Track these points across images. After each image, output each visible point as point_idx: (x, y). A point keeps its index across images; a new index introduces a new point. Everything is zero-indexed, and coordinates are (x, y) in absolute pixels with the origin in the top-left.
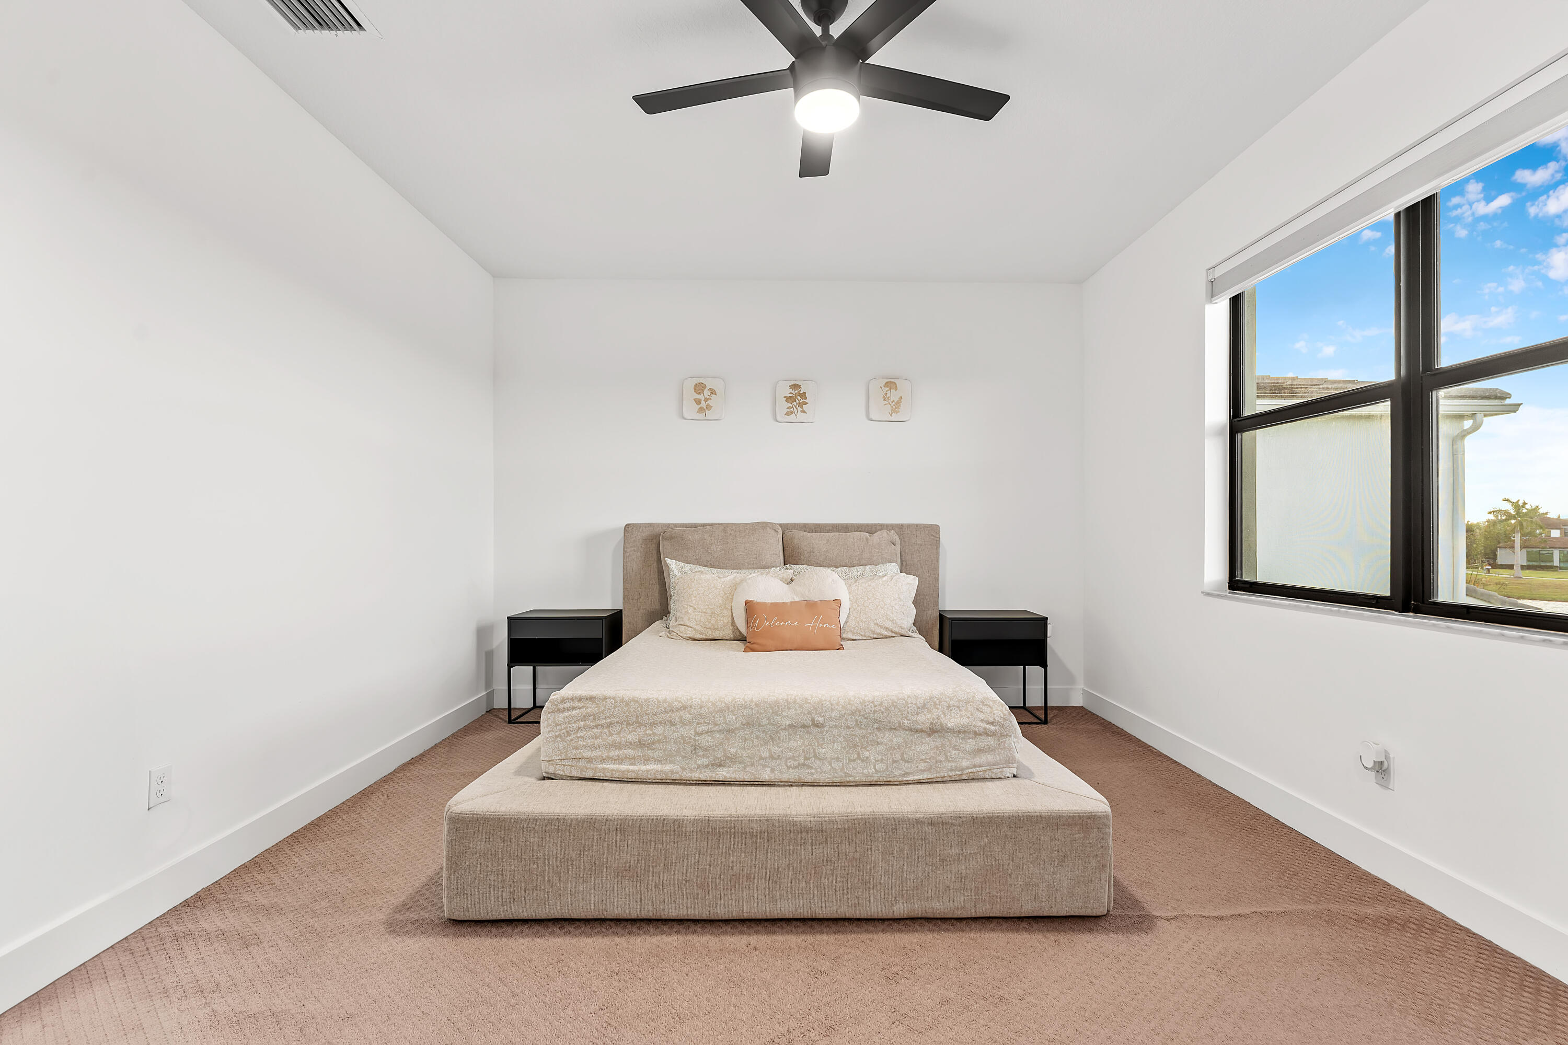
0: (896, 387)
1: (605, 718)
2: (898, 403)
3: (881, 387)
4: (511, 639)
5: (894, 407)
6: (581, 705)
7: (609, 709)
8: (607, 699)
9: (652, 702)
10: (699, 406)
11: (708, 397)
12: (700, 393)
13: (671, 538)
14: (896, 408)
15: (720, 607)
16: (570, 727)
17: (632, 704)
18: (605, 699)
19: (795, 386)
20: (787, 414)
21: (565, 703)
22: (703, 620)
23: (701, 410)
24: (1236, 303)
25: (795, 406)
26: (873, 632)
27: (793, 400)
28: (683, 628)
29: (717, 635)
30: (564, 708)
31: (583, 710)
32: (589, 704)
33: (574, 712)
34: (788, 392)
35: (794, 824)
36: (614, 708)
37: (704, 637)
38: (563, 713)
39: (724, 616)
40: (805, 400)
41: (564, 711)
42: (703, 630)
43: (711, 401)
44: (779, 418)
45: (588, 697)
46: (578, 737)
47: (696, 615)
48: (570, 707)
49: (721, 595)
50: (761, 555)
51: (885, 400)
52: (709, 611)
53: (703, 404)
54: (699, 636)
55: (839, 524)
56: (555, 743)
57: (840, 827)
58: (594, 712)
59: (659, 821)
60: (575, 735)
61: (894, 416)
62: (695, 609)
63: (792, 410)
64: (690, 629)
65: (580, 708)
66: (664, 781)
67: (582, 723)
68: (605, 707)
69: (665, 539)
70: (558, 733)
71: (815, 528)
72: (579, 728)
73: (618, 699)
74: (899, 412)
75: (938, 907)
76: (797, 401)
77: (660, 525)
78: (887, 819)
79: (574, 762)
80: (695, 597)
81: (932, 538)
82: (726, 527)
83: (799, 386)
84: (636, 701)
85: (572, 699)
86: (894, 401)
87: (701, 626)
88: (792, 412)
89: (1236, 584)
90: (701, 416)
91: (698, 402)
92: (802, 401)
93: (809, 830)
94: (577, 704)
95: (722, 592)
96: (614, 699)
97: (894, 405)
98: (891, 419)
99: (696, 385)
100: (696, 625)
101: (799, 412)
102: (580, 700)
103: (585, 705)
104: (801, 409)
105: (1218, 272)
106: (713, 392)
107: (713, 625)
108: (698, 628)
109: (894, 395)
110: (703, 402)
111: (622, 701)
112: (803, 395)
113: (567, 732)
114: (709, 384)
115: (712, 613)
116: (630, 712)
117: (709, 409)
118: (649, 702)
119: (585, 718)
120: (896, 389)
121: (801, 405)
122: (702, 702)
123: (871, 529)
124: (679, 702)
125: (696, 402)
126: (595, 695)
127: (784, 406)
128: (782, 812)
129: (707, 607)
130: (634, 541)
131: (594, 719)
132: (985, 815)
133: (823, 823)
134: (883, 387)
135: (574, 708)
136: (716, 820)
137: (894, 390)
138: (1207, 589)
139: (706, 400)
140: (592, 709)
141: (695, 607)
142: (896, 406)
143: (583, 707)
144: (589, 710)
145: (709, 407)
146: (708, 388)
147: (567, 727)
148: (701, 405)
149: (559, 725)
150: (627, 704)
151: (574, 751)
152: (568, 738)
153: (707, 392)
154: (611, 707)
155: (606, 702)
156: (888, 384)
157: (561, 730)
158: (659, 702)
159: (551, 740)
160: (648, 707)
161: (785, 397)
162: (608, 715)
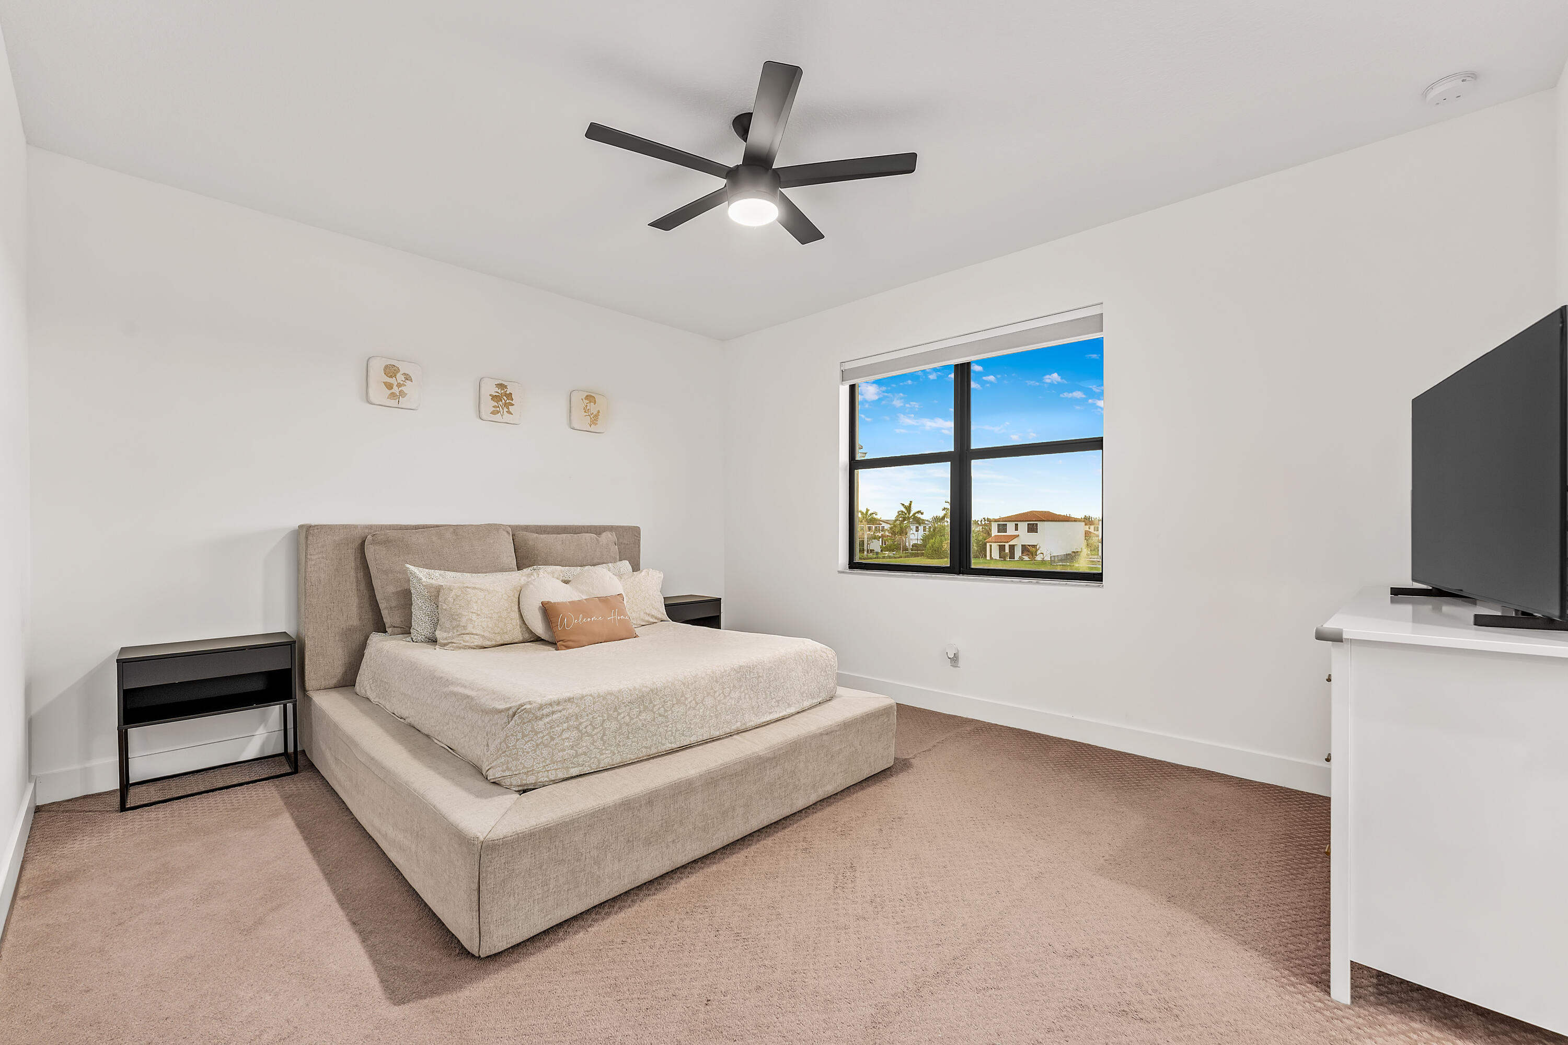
0: (595, 401)
1: (587, 715)
2: (597, 416)
3: (582, 399)
4: (124, 691)
5: (593, 419)
6: (560, 708)
7: (589, 706)
8: (584, 697)
9: (625, 692)
10: (391, 391)
11: (402, 382)
12: (391, 377)
13: (387, 542)
14: (595, 420)
15: (506, 610)
16: (553, 732)
17: (609, 697)
18: (582, 697)
19: (501, 386)
20: (493, 413)
21: (543, 710)
22: (490, 626)
23: (393, 396)
24: (852, 388)
25: (501, 405)
26: (643, 620)
27: (499, 399)
28: (467, 637)
29: (507, 639)
30: (543, 715)
31: (564, 713)
32: (569, 705)
33: (555, 716)
34: (494, 390)
35: (760, 758)
36: (594, 704)
37: (494, 643)
38: (541, 720)
39: (512, 619)
40: (511, 401)
41: (542, 718)
42: (492, 636)
43: (404, 387)
44: (484, 417)
45: (567, 698)
46: (563, 740)
47: (481, 622)
48: (549, 713)
49: (505, 598)
50: (499, 557)
51: (585, 412)
52: (495, 616)
53: (396, 390)
54: (488, 643)
55: (558, 526)
56: (536, 752)
57: (784, 751)
58: (576, 712)
59: (677, 785)
60: (560, 738)
61: (593, 428)
62: (478, 615)
63: (498, 409)
64: (476, 637)
65: (560, 711)
66: (641, 759)
67: (565, 725)
68: (585, 705)
69: (374, 542)
70: (540, 740)
71: (536, 530)
72: (563, 730)
73: (595, 695)
74: (597, 424)
75: (830, 789)
76: (503, 401)
77: (359, 526)
78: (806, 737)
79: (559, 764)
80: (476, 602)
81: (636, 537)
82: (456, 529)
83: (506, 387)
84: (611, 694)
85: (551, 704)
86: (593, 413)
87: (489, 632)
88: (498, 412)
89: (853, 565)
90: (393, 403)
91: (389, 386)
92: (508, 401)
93: (768, 760)
94: (556, 708)
95: (505, 595)
96: (591, 695)
97: (593, 417)
98: (590, 430)
99: (386, 367)
100: (484, 632)
101: (505, 412)
102: (558, 703)
103: (565, 707)
104: (507, 410)
105: (847, 366)
106: (408, 378)
107: (502, 629)
108: (486, 634)
109: (593, 408)
110: (395, 387)
111: (599, 696)
112: (509, 396)
113: (551, 737)
114: (404, 368)
115: (499, 617)
116: (609, 704)
117: (403, 396)
118: (622, 693)
119: (568, 719)
120: (595, 403)
121: (507, 405)
122: (664, 684)
123: (598, 530)
124: (647, 687)
125: (385, 384)
126: (572, 696)
127: (488, 405)
128: (750, 752)
129: (492, 612)
130: (323, 546)
131: (577, 718)
132: (850, 720)
133: (775, 752)
134: (584, 400)
135: (553, 713)
136: (714, 771)
137: (593, 404)
138: (840, 569)
139: (399, 385)
140: (572, 709)
141: (479, 612)
142: (595, 419)
143: (564, 709)
144: (570, 711)
145: (403, 395)
146: (401, 372)
147: (550, 733)
148: (393, 391)
149: (540, 732)
150: (604, 698)
151: (561, 754)
152: (552, 743)
153: (400, 377)
154: (591, 703)
155: (585, 700)
156: (588, 397)
157: (544, 736)
158: (630, 690)
159: (530, 750)
160: (623, 697)
161: (490, 395)
162: (589, 711)
